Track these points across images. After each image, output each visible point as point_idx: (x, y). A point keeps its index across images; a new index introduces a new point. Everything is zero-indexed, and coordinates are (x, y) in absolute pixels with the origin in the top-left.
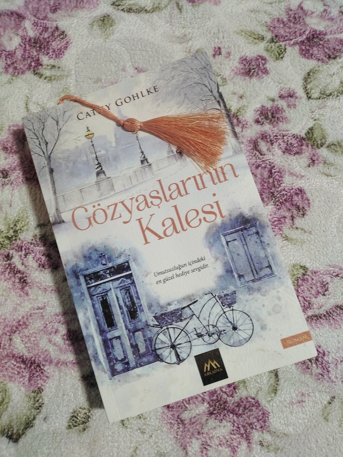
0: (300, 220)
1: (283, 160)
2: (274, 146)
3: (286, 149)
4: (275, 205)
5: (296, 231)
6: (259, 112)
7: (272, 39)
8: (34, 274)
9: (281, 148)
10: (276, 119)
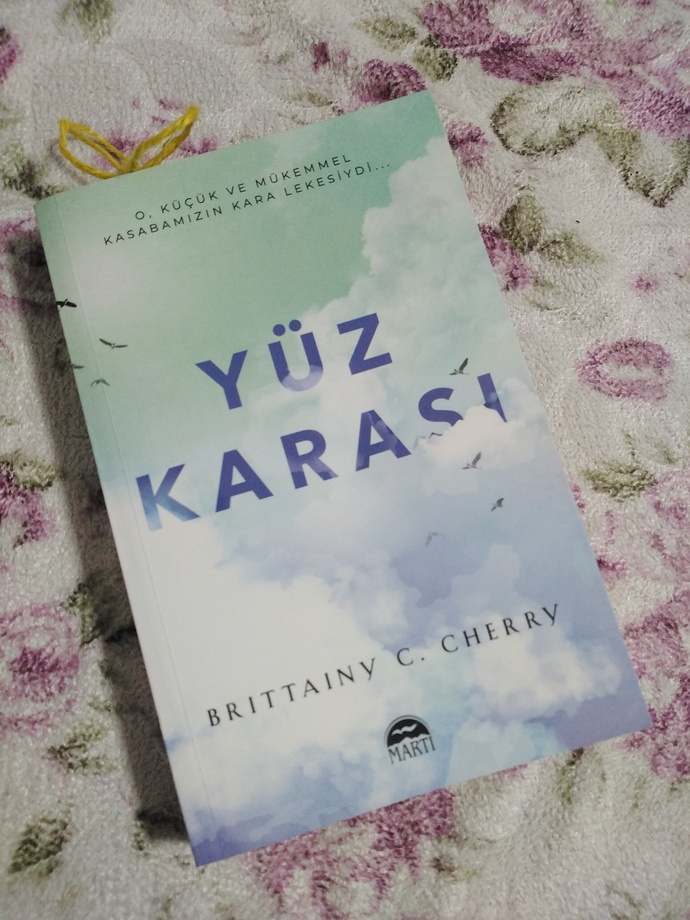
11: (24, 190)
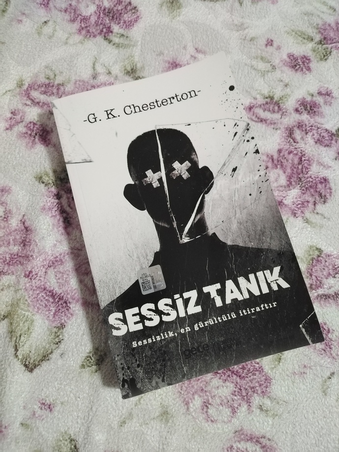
0: (321, 207)
1: (314, 149)
2: (308, 136)
3: (318, 140)
4: (301, 189)
5: (316, 216)
6: (300, 103)
7: (321, 41)
9: (314, 139)
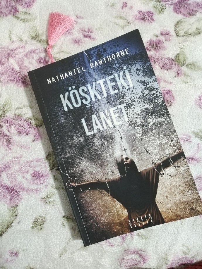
8: (15, 137)
10: (158, 48)
11: (36, 40)
